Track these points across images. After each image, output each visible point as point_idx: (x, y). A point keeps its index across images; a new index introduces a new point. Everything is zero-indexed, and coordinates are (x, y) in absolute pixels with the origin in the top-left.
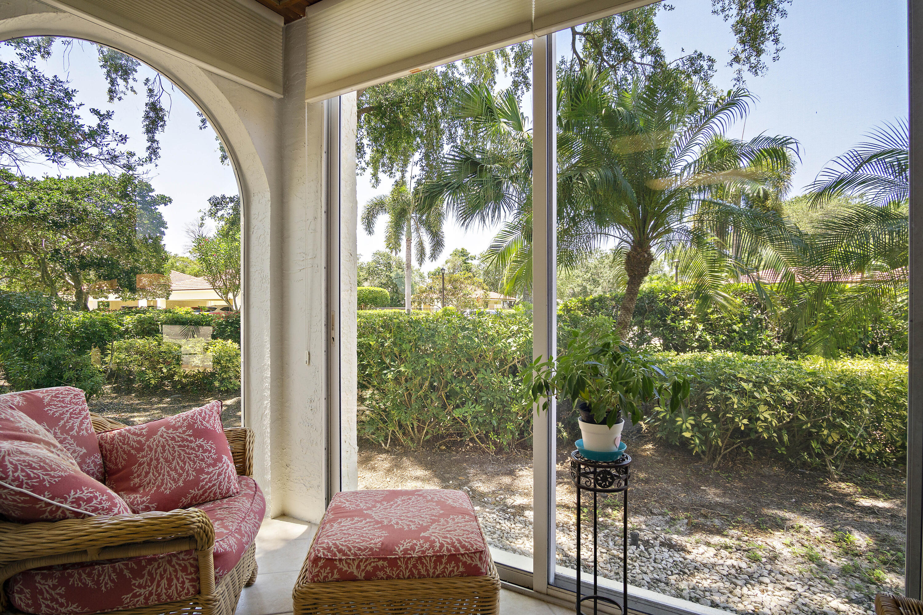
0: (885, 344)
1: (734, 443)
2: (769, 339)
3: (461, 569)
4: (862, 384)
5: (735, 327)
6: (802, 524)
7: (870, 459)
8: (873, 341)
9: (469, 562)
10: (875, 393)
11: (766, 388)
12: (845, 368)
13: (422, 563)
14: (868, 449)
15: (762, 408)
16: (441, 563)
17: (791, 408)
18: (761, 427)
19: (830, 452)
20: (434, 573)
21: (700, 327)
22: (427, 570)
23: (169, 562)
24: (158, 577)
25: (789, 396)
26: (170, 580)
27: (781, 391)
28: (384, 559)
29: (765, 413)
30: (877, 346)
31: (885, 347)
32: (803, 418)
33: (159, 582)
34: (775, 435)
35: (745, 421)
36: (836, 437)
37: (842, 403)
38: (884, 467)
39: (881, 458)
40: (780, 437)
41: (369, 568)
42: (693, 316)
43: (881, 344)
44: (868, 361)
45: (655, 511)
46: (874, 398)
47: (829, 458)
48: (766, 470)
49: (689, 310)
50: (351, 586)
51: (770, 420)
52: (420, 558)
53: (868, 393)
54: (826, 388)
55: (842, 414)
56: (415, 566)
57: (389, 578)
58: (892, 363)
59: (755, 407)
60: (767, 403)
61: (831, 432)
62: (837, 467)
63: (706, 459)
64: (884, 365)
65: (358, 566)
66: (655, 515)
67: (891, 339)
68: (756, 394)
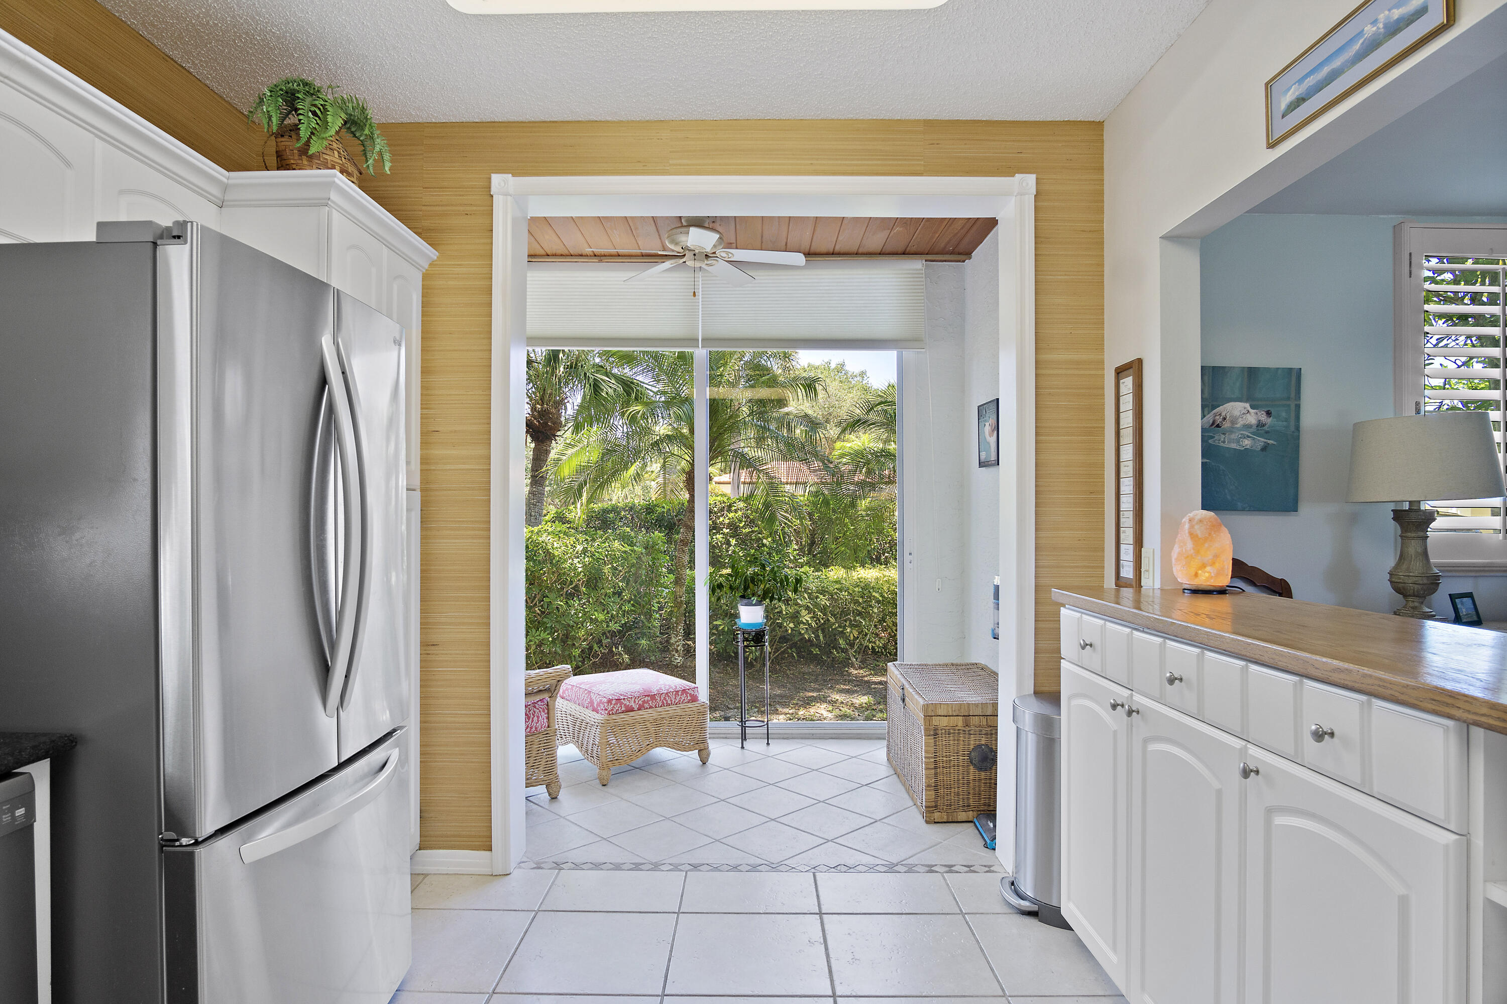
0: (886, 554)
1: (781, 647)
2: (795, 553)
3: (689, 698)
4: (873, 588)
5: (765, 541)
6: (838, 698)
7: (878, 652)
8: (878, 552)
9: (693, 693)
10: (882, 596)
11: (806, 595)
12: (859, 576)
13: (668, 696)
14: (877, 643)
15: (804, 612)
16: (678, 695)
17: (824, 609)
18: (803, 629)
19: (852, 645)
20: (675, 702)
21: (733, 542)
22: (671, 700)
23: (535, 707)
24: (532, 716)
25: (823, 600)
26: (538, 717)
27: (817, 597)
28: (648, 696)
29: (806, 617)
30: (880, 556)
31: (886, 557)
32: (832, 620)
33: (533, 718)
34: (812, 635)
35: (792, 625)
36: (856, 634)
37: (860, 604)
38: (888, 657)
39: (885, 650)
40: (817, 637)
41: (640, 702)
42: (726, 531)
43: (884, 555)
44: (875, 570)
45: (730, 706)
46: (881, 599)
47: (851, 652)
48: (805, 669)
49: (721, 523)
50: (632, 714)
51: (810, 622)
52: (667, 693)
53: (877, 595)
54: (848, 592)
55: (860, 614)
56: (665, 699)
57: (651, 707)
58: (892, 571)
59: (798, 612)
60: (807, 608)
61: (852, 629)
62: (856, 659)
63: (759, 665)
64: (887, 573)
65: (635, 702)
66: (731, 709)
67: (891, 550)
68: (799, 601)
